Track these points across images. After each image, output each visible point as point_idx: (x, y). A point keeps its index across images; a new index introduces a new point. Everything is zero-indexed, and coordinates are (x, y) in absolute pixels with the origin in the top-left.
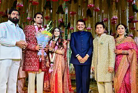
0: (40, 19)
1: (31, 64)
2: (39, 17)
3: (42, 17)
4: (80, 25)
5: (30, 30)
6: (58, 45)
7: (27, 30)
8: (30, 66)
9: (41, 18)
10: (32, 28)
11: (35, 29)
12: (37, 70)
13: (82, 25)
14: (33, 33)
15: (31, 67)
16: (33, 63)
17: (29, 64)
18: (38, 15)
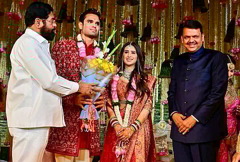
0: (94, 24)
1: (63, 136)
2: (91, 21)
3: (99, 21)
4: (189, 37)
5: (67, 52)
6: (135, 88)
7: (58, 53)
8: (60, 141)
9: (97, 23)
10: (70, 48)
11: (77, 49)
12: (75, 152)
13: (194, 37)
14: (73, 60)
15: (61, 143)
16: (66, 135)
17: (58, 136)
18: (91, 16)
